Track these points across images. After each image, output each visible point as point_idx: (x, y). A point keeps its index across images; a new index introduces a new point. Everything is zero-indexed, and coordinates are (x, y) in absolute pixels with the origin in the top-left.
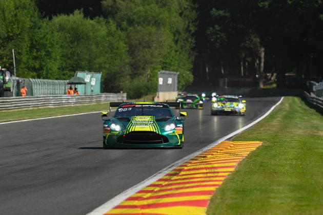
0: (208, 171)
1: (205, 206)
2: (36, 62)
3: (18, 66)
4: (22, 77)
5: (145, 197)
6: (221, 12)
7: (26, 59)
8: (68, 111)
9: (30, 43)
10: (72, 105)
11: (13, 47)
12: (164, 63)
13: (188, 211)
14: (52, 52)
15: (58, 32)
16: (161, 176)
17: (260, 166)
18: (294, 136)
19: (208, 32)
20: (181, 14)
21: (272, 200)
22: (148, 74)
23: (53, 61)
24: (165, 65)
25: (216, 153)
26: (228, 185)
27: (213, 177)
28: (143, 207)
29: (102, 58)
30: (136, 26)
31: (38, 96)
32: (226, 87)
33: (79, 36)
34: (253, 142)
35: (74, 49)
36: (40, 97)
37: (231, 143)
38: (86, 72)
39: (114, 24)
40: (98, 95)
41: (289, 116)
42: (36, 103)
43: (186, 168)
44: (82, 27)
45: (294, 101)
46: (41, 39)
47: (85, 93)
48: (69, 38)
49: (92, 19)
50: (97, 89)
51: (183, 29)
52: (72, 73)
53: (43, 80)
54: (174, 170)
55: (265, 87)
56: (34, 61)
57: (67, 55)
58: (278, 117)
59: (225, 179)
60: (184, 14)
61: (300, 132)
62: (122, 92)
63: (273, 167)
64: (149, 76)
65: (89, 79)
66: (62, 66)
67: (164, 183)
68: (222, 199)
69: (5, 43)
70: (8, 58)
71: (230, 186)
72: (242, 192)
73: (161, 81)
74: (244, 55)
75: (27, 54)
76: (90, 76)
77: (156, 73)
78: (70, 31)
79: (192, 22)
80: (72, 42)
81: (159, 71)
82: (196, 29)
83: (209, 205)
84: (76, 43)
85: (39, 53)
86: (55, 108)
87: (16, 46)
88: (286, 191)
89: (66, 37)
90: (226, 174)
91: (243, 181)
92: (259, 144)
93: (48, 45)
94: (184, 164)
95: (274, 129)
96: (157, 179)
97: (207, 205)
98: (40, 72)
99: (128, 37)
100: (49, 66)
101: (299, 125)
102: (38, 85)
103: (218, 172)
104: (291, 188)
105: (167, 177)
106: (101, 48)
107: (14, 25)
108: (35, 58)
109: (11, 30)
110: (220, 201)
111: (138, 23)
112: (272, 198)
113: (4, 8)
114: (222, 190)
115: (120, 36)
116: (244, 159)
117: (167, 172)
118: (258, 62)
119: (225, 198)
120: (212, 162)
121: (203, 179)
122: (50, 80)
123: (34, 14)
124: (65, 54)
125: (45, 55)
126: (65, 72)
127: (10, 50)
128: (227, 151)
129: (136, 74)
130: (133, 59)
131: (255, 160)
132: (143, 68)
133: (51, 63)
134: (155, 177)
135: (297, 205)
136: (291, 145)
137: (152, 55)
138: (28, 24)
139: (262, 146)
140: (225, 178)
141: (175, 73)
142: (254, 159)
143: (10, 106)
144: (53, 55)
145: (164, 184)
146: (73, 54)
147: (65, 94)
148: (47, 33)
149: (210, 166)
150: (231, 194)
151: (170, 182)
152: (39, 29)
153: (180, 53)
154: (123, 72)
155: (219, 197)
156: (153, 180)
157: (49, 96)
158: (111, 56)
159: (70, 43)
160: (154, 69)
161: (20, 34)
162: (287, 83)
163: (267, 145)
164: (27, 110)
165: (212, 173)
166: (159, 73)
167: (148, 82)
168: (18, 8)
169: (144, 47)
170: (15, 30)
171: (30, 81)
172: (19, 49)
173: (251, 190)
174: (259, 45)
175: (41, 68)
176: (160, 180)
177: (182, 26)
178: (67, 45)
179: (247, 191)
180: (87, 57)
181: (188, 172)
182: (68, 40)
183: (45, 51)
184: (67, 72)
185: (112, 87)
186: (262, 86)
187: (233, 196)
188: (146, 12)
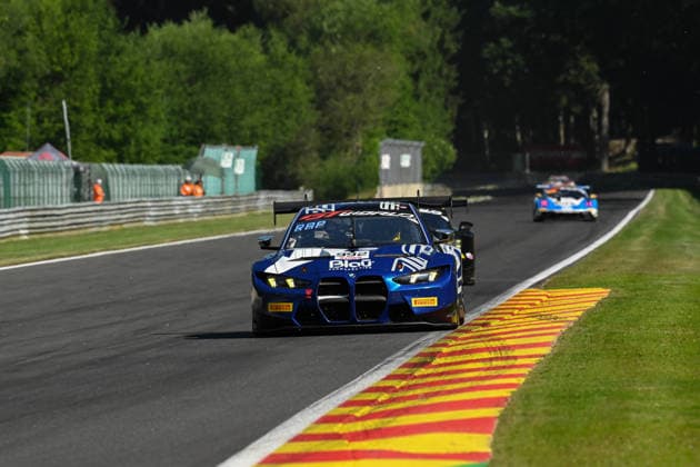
0: (493, 355)
1: (488, 432)
2: (113, 128)
3: (76, 137)
4: (85, 161)
5: (358, 414)
6: (513, 10)
7: (92, 121)
8: (187, 231)
9: (99, 85)
10: (195, 220)
11: (63, 95)
12: (391, 122)
13: (453, 444)
14: (147, 105)
15: (159, 60)
16: (392, 367)
17: (606, 342)
18: (679, 275)
19: (486, 53)
20: (426, 16)
21: (634, 415)
22: (358, 148)
23: (151, 125)
24: (393, 126)
25: (510, 317)
26: (537, 384)
27: (504, 367)
28: (354, 437)
29: (258, 114)
30: (327, 42)
31: (121, 201)
32: (528, 171)
33: (207, 68)
34: (589, 290)
35: (195, 98)
36: (126, 203)
37: (543, 292)
38: (224, 146)
39: (281, 40)
40: (252, 195)
41: (666, 231)
42: (119, 216)
43: (445, 350)
44: (212, 48)
45: (676, 199)
46: (124, 76)
47: (222, 193)
48: (186, 72)
49: (232, 31)
50: (249, 183)
51: (431, 48)
52: (194, 149)
53: (130, 167)
54: (420, 355)
55: (614, 170)
56: (110, 124)
57: (182, 110)
58: (641, 235)
59: (530, 372)
60: (432, 16)
61: (690, 265)
62: (302, 188)
63: (634, 344)
64: (360, 151)
65: (230, 160)
66: (171, 135)
67: (398, 384)
68: (524, 414)
69: (47, 88)
70: (53, 119)
71: (542, 387)
72: (568, 398)
73: (386, 162)
74: (564, 101)
75: (94, 111)
76: (232, 155)
77: (375, 145)
78: (187, 58)
79: (451, 32)
80: (191, 82)
81: (381, 139)
82: (459, 47)
83: (498, 429)
84: (200, 83)
85: (120, 109)
86: (159, 226)
87: (68, 94)
88: (664, 396)
89: (177, 73)
90: (533, 361)
91: (569, 375)
92: (602, 293)
93: (139, 90)
94: (441, 342)
95: (635, 261)
96: (384, 376)
97: (493, 431)
98: (124, 149)
99: (313, 69)
100: (143, 134)
101: (688, 251)
102: (120, 178)
103: (515, 358)
104: (675, 387)
105: (404, 371)
106: (255, 94)
107: (63, 47)
108: (112, 119)
109: (58, 57)
110: (521, 419)
111: (332, 38)
112: (633, 410)
113: (40, 12)
114: (525, 396)
115: (295, 68)
116: (570, 329)
117: (405, 360)
118: (595, 114)
119: (530, 413)
120: (502, 336)
121: (483, 374)
122: (145, 167)
123: (106, 22)
124: (177, 108)
125: (134, 111)
126: (178, 147)
127: (58, 103)
128: (535, 310)
129: (333, 147)
130: (323, 115)
131: (595, 329)
132: (348, 135)
133: (146, 130)
134: (379, 372)
135: (689, 425)
136: (672, 293)
137: (365, 106)
138: (94, 46)
139: (608, 297)
140: (530, 369)
141: (416, 143)
142: (591, 326)
143: (60, 223)
144: (152, 112)
145: (398, 387)
146: (193, 107)
147: (179, 194)
148: (136, 63)
149: (497, 344)
150: (546, 405)
151: (414, 382)
152: (118, 54)
153: (426, 101)
154: (303, 145)
155: (519, 412)
156: (374, 378)
157: (145, 199)
158: (277, 112)
159: (187, 85)
160: (371, 136)
161: (76, 68)
162: (660, 161)
163: (619, 296)
164: (98, 233)
165: (502, 358)
166: (381, 144)
167: (358, 163)
168: (69, 11)
169: (347, 90)
170: (65, 58)
171: (103, 169)
172: (75, 99)
173: (587, 395)
174: (597, 78)
175: (126, 140)
176: (389, 378)
177: (429, 41)
178: (180, 89)
179: (579, 397)
180: (225, 114)
181: (449, 360)
182: (184, 77)
183: (133, 103)
184: (183, 146)
185: (282, 179)
186: (605, 168)
187: (547, 408)
188: (350, 12)
